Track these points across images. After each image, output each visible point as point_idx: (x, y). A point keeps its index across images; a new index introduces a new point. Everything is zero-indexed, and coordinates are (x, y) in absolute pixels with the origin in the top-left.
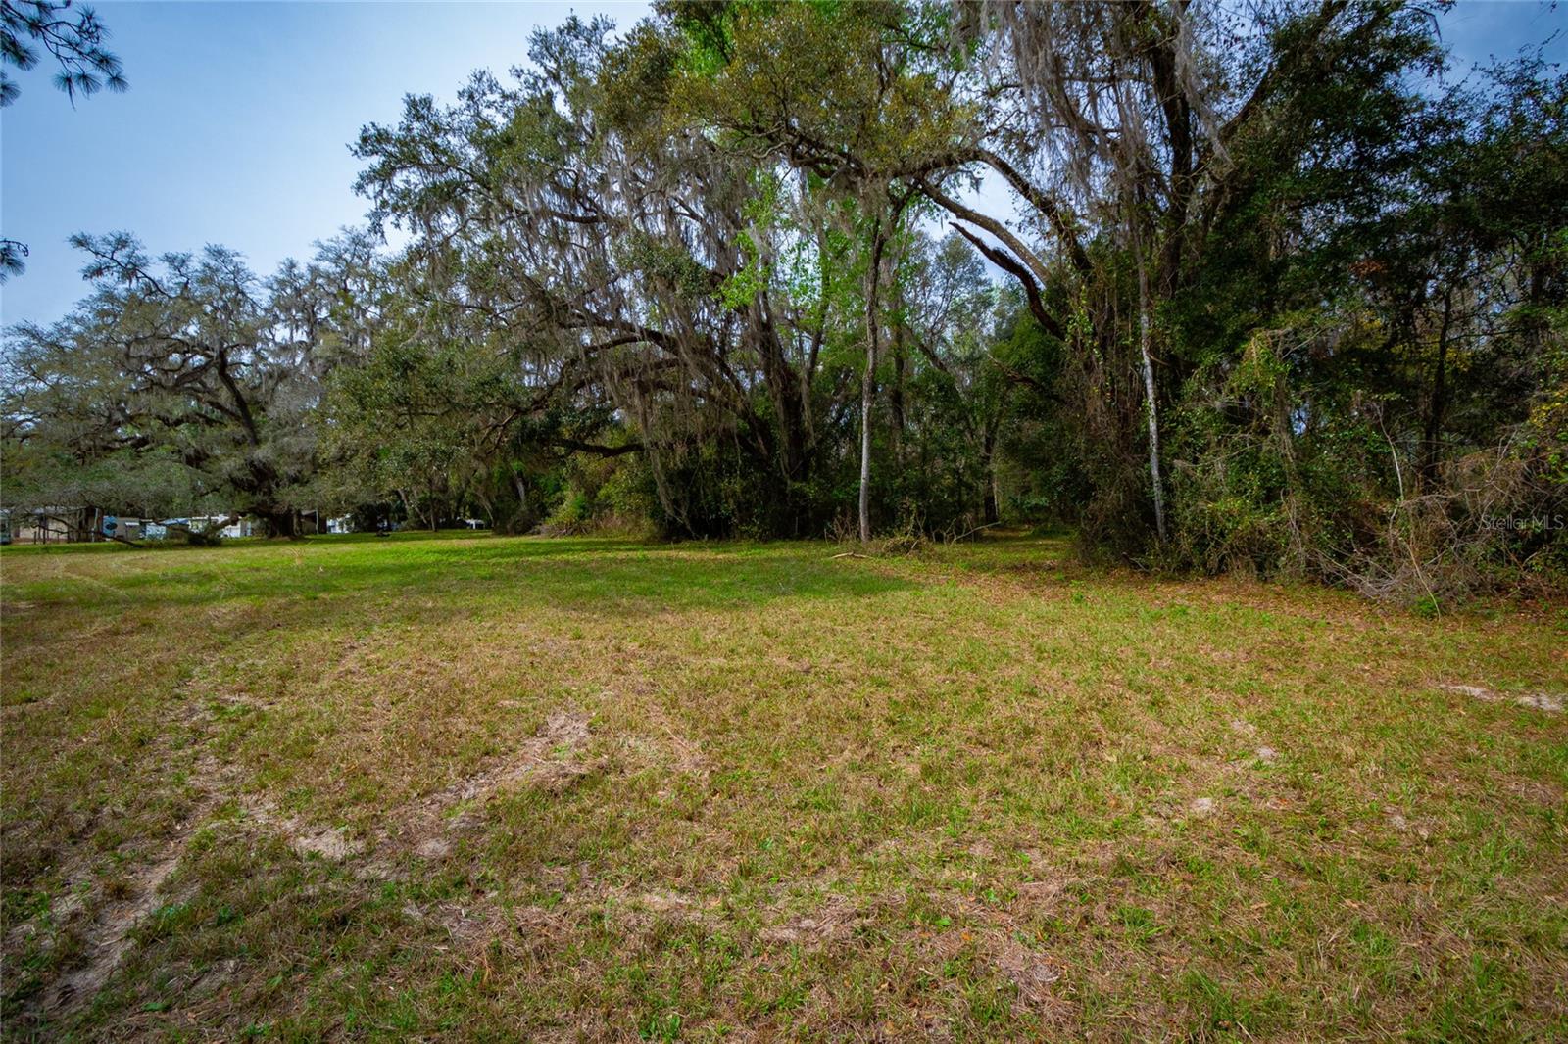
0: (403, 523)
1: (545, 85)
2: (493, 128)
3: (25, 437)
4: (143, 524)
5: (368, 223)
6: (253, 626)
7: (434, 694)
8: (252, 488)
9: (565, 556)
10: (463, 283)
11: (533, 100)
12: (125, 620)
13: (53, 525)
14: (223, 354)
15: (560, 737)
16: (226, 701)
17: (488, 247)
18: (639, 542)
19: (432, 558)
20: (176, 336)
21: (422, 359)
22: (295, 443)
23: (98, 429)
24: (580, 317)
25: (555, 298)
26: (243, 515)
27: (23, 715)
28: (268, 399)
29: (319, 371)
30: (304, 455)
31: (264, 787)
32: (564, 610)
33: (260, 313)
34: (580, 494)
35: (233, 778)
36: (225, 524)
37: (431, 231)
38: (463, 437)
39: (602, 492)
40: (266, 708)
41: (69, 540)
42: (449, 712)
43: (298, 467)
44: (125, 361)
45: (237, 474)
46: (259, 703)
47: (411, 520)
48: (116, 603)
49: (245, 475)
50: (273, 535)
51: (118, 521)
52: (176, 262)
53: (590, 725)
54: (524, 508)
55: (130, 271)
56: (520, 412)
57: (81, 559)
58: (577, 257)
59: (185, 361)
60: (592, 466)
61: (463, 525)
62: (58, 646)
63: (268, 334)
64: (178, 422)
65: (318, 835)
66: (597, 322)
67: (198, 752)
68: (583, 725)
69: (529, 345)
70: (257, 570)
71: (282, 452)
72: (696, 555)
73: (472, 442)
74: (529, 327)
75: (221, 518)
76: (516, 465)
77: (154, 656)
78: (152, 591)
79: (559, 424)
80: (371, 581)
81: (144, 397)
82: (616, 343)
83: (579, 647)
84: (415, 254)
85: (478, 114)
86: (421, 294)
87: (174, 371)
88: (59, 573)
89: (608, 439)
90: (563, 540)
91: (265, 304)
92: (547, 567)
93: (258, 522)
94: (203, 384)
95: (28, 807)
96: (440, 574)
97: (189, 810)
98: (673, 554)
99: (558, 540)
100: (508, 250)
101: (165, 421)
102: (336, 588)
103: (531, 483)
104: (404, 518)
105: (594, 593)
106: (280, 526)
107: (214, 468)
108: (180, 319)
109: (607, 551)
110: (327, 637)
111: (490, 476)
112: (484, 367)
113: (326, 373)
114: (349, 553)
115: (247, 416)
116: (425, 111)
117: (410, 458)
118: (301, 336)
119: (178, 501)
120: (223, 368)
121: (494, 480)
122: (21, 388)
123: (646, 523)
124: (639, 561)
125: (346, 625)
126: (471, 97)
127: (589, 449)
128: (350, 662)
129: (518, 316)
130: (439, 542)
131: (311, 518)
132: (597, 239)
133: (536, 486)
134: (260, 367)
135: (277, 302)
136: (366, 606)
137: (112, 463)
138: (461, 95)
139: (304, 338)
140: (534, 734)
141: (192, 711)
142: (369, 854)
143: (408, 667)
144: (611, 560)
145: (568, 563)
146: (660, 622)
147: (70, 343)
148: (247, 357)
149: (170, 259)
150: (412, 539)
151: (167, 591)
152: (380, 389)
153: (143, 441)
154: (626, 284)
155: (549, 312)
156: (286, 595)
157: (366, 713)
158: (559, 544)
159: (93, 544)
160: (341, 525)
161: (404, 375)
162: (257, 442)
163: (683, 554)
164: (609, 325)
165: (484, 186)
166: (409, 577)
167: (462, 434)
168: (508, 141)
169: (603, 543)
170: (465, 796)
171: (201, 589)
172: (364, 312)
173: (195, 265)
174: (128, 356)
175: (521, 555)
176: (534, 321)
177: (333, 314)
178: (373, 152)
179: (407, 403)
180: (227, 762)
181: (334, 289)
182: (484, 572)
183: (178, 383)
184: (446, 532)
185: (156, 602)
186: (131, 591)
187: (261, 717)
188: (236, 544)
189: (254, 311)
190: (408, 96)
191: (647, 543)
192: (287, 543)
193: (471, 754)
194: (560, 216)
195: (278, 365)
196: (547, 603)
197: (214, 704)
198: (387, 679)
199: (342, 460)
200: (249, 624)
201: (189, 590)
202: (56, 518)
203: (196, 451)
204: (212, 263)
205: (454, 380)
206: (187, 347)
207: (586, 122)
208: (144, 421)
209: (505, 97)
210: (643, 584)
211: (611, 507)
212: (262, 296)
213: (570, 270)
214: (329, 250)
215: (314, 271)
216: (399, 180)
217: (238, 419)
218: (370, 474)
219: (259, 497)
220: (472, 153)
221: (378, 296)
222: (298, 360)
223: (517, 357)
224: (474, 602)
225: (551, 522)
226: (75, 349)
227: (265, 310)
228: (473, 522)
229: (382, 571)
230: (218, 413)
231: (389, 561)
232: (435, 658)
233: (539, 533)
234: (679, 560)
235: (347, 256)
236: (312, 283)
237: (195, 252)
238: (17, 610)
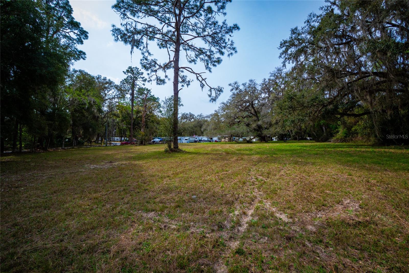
0: (290, 139)
1: (330, 7)
2: (315, 27)
3: (223, 122)
4: (239, 138)
5: (282, 65)
6: (261, 161)
7: (305, 185)
8: (258, 131)
9: (341, 149)
10: (306, 73)
11: (327, 14)
12: (239, 158)
13: (226, 139)
14: (252, 102)
15: (348, 207)
16: (258, 177)
17: (314, 61)
18: (370, 145)
19: (299, 148)
20: (244, 100)
21: (296, 96)
22: (266, 120)
23: (233, 120)
24: (344, 74)
25: (336, 70)
26: (256, 136)
27: (226, 174)
28: (261, 110)
29: (271, 103)
30: (268, 123)
31: (268, 199)
32: (343, 166)
33: (259, 92)
34: (345, 130)
35: (261, 195)
36: (253, 138)
37: (297, 62)
38: (307, 115)
39: (353, 129)
40: (266, 180)
41: (228, 141)
42: (310, 190)
43: (267, 125)
44: (237, 106)
45: (255, 128)
46: (264, 179)
47: (292, 138)
48: (237, 154)
49: (256, 128)
50: (262, 141)
51: (235, 138)
52: (244, 85)
53: (360, 205)
54: (325, 134)
55: (237, 89)
56: (324, 106)
57: (230, 145)
58: (343, 55)
59: (246, 105)
60: (349, 121)
61: (306, 139)
62: (229, 161)
63: (260, 96)
64: (245, 117)
65: (281, 214)
66: (352, 74)
67: (254, 187)
68: (357, 205)
69: (327, 86)
70: (260, 149)
71: (264, 122)
72: (399, 151)
73: (310, 116)
74: (327, 80)
75: (252, 137)
76: (322, 122)
77: (244, 166)
78: (242, 152)
79: (338, 108)
80: (284, 153)
81: (239, 113)
82: (359, 79)
83: (351, 179)
84: (294, 69)
85: (310, 25)
86: (295, 79)
87: (244, 107)
88: (228, 147)
89: (356, 111)
90: (339, 144)
91: (260, 90)
92: (335, 152)
93: (259, 138)
94: (249, 109)
95: (229, 191)
96: (302, 152)
97: (254, 200)
98: (387, 150)
99: (337, 144)
100: (320, 60)
101: (243, 117)
102: (276, 154)
103: (327, 126)
104: (290, 137)
105: (354, 161)
106: (263, 139)
107: (251, 126)
108: (245, 96)
109: (356, 148)
110: (276, 166)
111: (314, 125)
112: (313, 95)
113: (272, 103)
114: (278, 146)
115: (257, 115)
116: (295, 31)
117: (293, 122)
118: (267, 95)
119: (244, 134)
120: (252, 105)
121: (315, 126)
122: (222, 113)
123: (372, 139)
124: (371, 152)
125: (280, 163)
126: (308, 22)
127: (349, 115)
128: (282, 172)
129: (323, 78)
130: (300, 143)
131: (269, 137)
132: (351, 47)
133: (329, 127)
134: (259, 104)
135: (262, 89)
136: (284, 159)
137: (235, 126)
138: (305, 22)
139: (268, 96)
140: (338, 203)
141: (252, 178)
142: (294, 223)
143: (297, 176)
144: (359, 151)
145: (342, 151)
146: (385, 174)
147: (228, 104)
148: (256, 102)
149: (243, 84)
150: (293, 143)
151: (244, 152)
152: (285, 105)
153: (239, 122)
154: (363, 59)
155: (334, 75)
156: (266, 155)
157: (288, 186)
158: (338, 145)
159: (232, 142)
160: (275, 139)
161: (291, 100)
162: (259, 120)
163: (392, 150)
164: (356, 74)
165: (312, 44)
166: (293, 152)
167: (307, 114)
168: (319, 29)
169: (354, 145)
170: (318, 216)
171: (250, 152)
172: (280, 87)
173: (247, 84)
174: (237, 105)
175: (325, 148)
176: (329, 79)
177: (273, 89)
178: (283, 47)
179: (292, 108)
180: (260, 191)
181: (274, 83)
182: (314, 152)
183: (245, 109)
184: (301, 141)
185: (243, 154)
186: (239, 152)
187: (265, 182)
188: (255, 143)
189: (258, 92)
190: (291, 29)
191: (373, 146)
192: (264, 143)
193: (319, 204)
194: (337, 45)
195: (262, 103)
196: (337, 163)
197: (256, 177)
198: (292, 178)
199: (277, 123)
200: (259, 161)
201: (248, 152)
202: (227, 137)
203: (248, 123)
204: (250, 83)
205: (304, 100)
206: (246, 102)
207: (345, 12)
208: (239, 118)
209: (318, 17)
210: (374, 160)
211: (357, 133)
212: (259, 88)
213: (341, 60)
214: (273, 74)
215: (269, 80)
216: (289, 52)
217: (255, 116)
218: (283, 126)
219: (259, 132)
220: (309, 37)
221: (284, 82)
222: (266, 101)
223: (323, 90)
224: (313, 161)
225: (334, 138)
226: (229, 105)
227: (260, 91)
228: (308, 138)
229: (286, 150)
230: (251, 115)
231: (288, 148)
232: (304, 175)
233: (330, 141)
234: (391, 152)
235: (276, 74)
236: (269, 82)
237: (247, 82)
238: (223, 154)
